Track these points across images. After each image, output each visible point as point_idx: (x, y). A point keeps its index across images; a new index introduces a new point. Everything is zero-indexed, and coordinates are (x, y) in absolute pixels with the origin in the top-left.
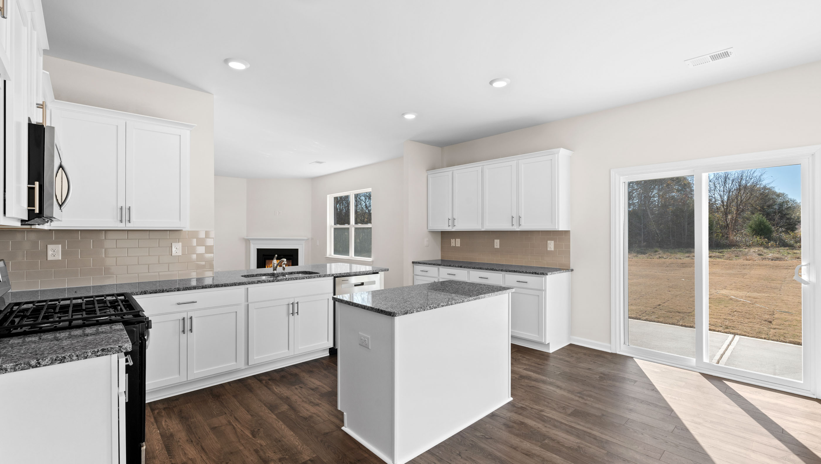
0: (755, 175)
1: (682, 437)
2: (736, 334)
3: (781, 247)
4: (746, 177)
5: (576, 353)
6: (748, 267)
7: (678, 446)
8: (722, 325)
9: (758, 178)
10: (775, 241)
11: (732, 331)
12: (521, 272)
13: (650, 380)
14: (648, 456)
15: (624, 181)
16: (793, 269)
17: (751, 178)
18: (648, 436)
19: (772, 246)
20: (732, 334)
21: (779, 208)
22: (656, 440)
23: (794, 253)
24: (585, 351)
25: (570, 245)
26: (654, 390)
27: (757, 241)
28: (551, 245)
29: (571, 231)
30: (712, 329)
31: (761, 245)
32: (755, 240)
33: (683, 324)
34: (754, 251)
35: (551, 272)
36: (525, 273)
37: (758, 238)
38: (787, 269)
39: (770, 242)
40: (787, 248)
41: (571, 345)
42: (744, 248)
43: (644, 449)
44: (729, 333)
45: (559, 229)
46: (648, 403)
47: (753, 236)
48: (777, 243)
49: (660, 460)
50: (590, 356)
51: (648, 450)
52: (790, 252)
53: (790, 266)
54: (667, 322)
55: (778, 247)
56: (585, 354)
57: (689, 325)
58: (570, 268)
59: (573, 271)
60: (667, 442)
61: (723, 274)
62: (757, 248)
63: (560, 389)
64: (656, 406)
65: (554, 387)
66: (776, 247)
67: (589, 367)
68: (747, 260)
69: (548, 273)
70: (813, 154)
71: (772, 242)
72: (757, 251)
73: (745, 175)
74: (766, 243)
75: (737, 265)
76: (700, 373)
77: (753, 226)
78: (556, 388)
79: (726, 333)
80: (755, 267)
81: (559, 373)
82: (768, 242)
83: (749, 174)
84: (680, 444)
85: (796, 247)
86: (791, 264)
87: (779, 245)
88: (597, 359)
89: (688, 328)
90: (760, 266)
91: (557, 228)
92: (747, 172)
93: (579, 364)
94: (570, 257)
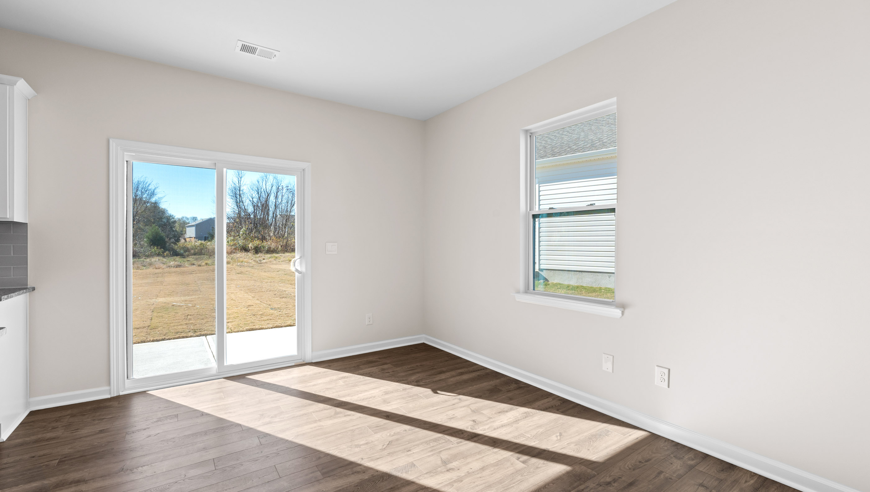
0: (150, 188)
1: (273, 443)
2: (207, 335)
3: (174, 256)
4: (142, 188)
5: (57, 421)
6: (160, 275)
7: (279, 453)
8: (189, 330)
9: (152, 191)
10: (169, 250)
11: (203, 333)
13: (188, 407)
14: (269, 482)
15: (127, 160)
16: (196, 274)
17: (146, 190)
18: (249, 463)
19: (167, 256)
20: (204, 336)
21: (168, 221)
22: (258, 461)
23: (188, 261)
24: (69, 412)
25: (26, 247)
26: (203, 414)
27: (155, 251)
29: (28, 224)
30: (185, 336)
31: (158, 255)
32: (153, 250)
33: (155, 339)
34: (155, 260)
35: (7, 295)
37: (156, 247)
38: (191, 274)
39: (165, 252)
40: (179, 257)
41: (32, 413)
42: (144, 258)
43: (259, 478)
44: (200, 336)
45: (13, 218)
46: (213, 431)
47: (151, 246)
48: (171, 253)
49: (281, 477)
50: (84, 415)
51: (263, 477)
52: (185, 260)
53: (193, 271)
54: (135, 342)
55: (172, 256)
56: (73, 416)
57: (161, 338)
58: (27, 286)
59: (35, 289)
60: (268, 457)
61: (141, 284)
62: (158, 258)
63: (86, 483)
64: (222, 429)
65: (71, 487)
66: (170, 256)
67: (99, 429)
68: (156, 269)
69: (3, 297)
70: (304, 170)
71: (167, 252)
72: (157, 260)
73: (140, 186)
74: (162, 252)
75: (150, 274)
76: (223, 378)
77: (151, 237)
78: (75, 486)
79: (197, 336)
80: (166, 275)
81: (57, 461)
82: (164, 252)
83: (145, 186)
84: (277, 450)
85: (185, 256)
86: (193, 269)
87: (172, 254)
88: (98, 414)
89: (161, 342)
90: (170, 273)
91: (8, 217)
92: (142, 183)
93: (78, 433)
94: (27, 267)
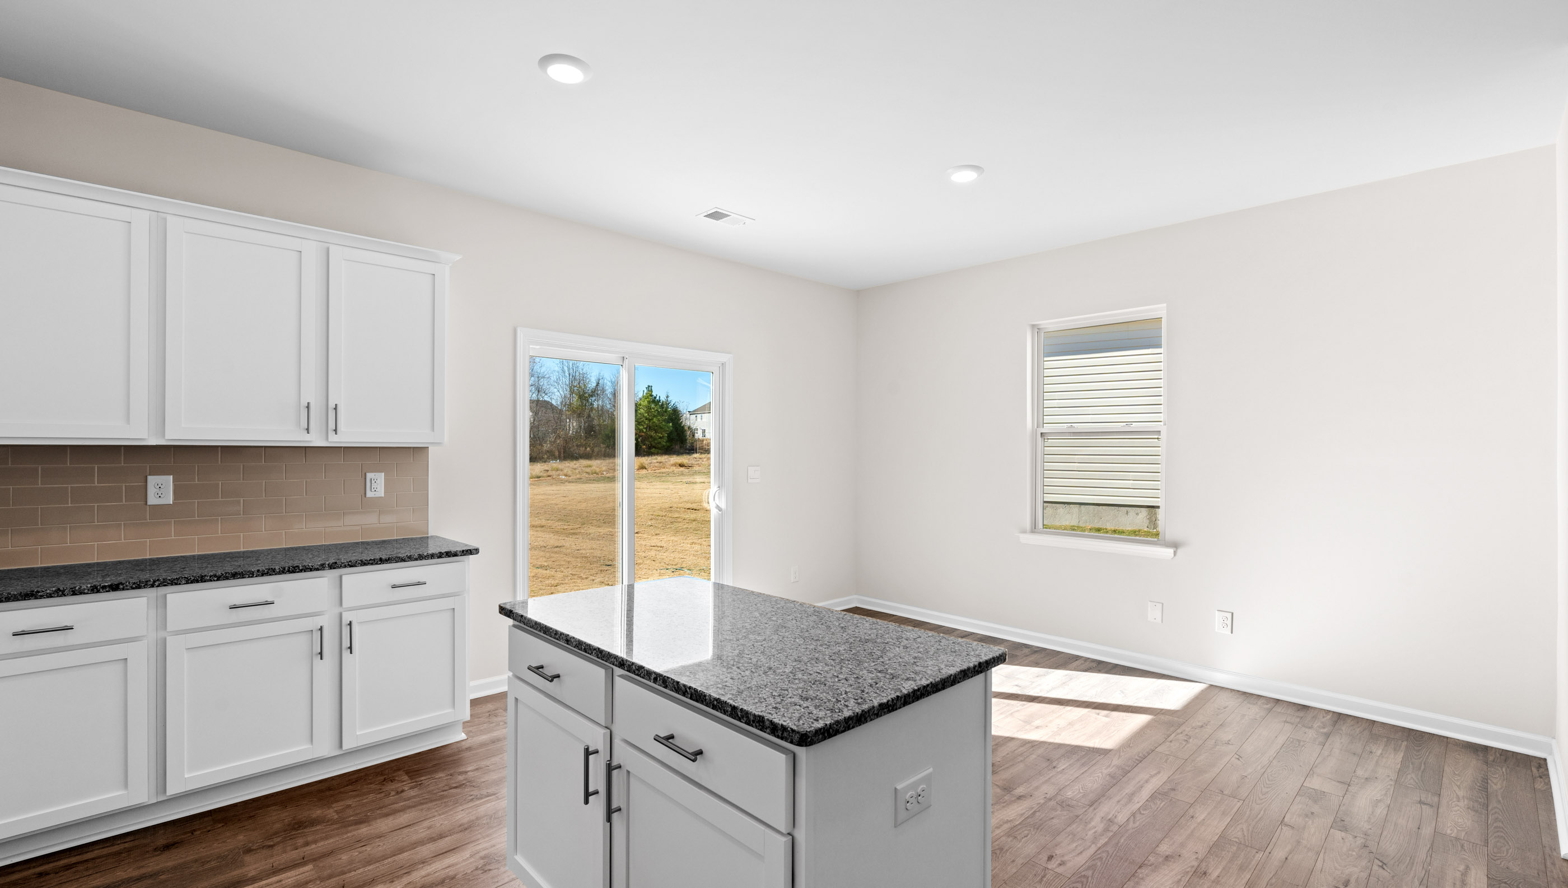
12: (403, 560)
28: (377, 484)
36: (416, 559)
